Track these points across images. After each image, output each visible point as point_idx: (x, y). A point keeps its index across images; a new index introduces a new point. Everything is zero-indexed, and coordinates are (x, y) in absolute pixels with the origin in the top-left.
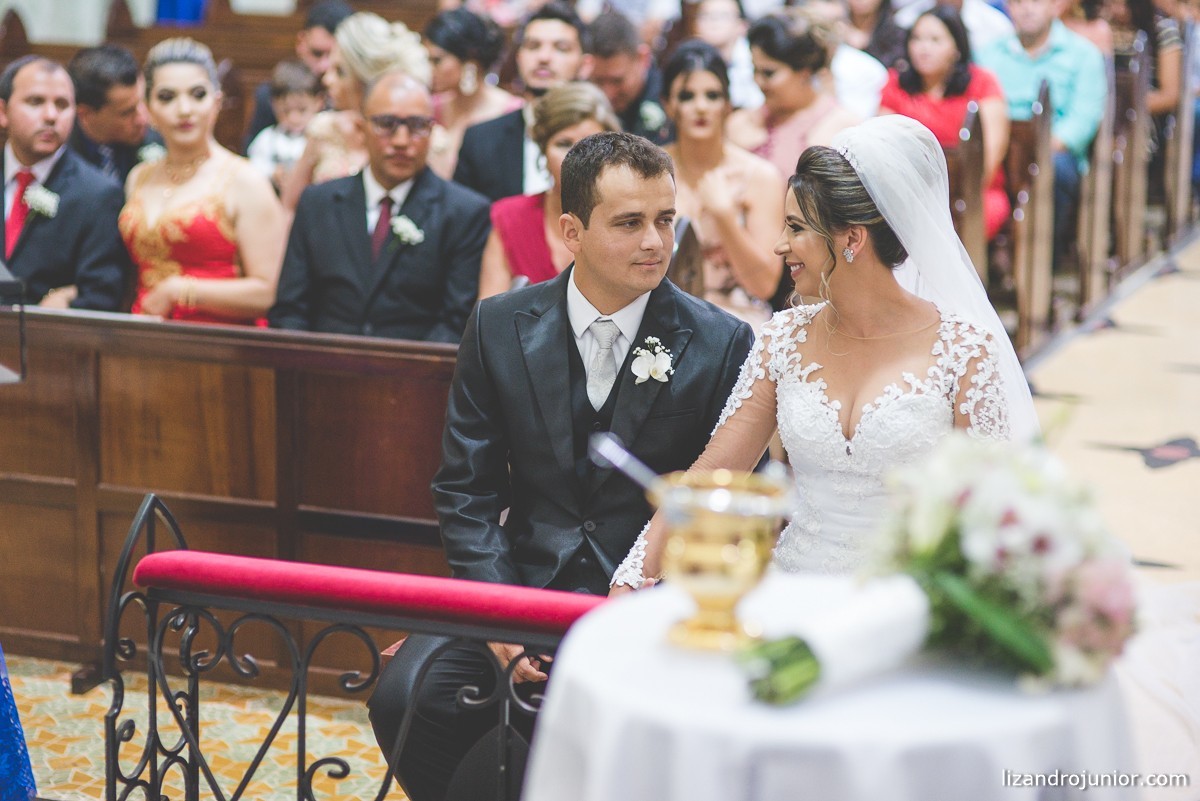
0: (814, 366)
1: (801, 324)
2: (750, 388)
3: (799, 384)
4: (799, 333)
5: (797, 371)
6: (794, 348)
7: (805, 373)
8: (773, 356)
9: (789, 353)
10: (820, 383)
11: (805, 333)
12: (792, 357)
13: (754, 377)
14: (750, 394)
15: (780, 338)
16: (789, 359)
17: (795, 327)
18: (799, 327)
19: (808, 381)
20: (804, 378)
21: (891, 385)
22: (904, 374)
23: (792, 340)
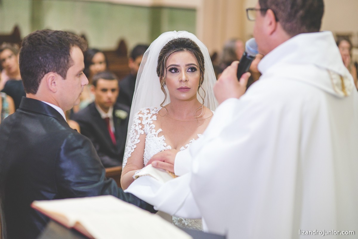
0: (160, 130)
1: (154, 113)
2: (138, 139)
3: (154, 137)
4: (153, 117)
5: (154, 133)
6: (152, 122)
7: (157, 133)
8: (145, 126)
9: (150, 124)
10: (162, 137)
11: (156, 117)
12: (151, 126)
13: (139, 134)
14: (139, 141)
15: (147, 118)
16: (150, 127)
17: (152, 114)
18: (153, 115)
19: (158, 136)
20: (157, 135)
21: (192, 139)
22: (198, 134)
23: (151, 119)
